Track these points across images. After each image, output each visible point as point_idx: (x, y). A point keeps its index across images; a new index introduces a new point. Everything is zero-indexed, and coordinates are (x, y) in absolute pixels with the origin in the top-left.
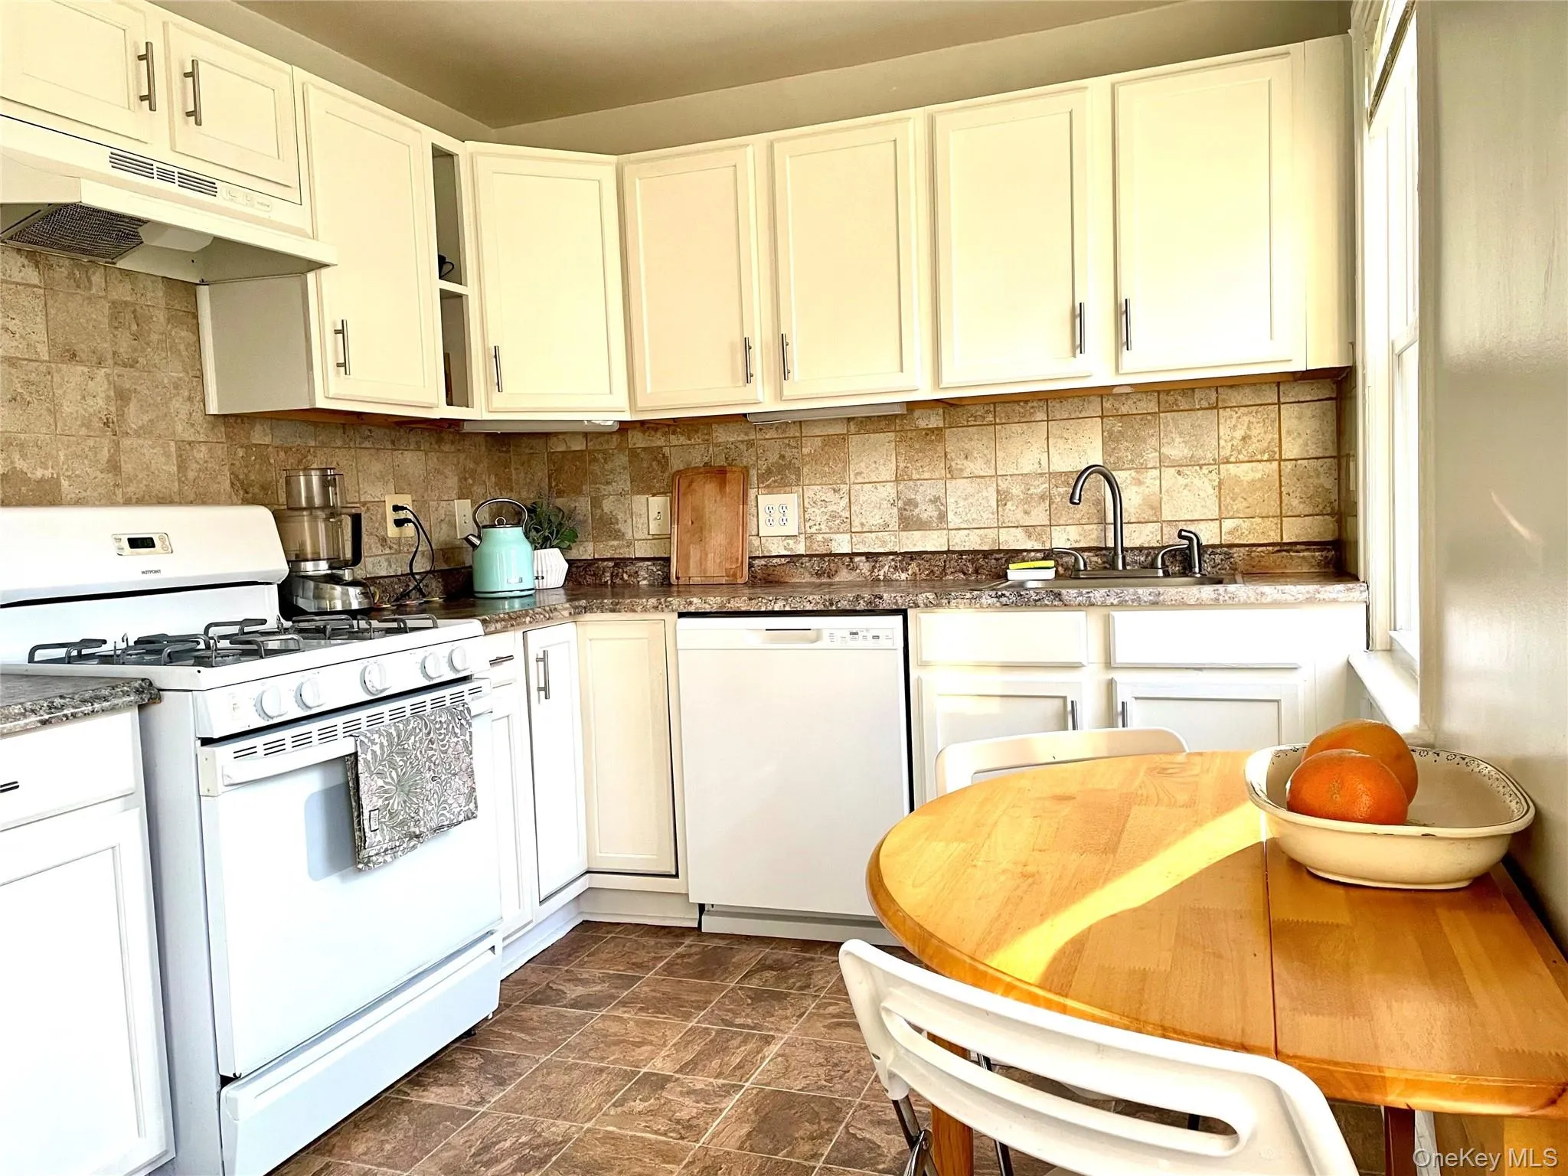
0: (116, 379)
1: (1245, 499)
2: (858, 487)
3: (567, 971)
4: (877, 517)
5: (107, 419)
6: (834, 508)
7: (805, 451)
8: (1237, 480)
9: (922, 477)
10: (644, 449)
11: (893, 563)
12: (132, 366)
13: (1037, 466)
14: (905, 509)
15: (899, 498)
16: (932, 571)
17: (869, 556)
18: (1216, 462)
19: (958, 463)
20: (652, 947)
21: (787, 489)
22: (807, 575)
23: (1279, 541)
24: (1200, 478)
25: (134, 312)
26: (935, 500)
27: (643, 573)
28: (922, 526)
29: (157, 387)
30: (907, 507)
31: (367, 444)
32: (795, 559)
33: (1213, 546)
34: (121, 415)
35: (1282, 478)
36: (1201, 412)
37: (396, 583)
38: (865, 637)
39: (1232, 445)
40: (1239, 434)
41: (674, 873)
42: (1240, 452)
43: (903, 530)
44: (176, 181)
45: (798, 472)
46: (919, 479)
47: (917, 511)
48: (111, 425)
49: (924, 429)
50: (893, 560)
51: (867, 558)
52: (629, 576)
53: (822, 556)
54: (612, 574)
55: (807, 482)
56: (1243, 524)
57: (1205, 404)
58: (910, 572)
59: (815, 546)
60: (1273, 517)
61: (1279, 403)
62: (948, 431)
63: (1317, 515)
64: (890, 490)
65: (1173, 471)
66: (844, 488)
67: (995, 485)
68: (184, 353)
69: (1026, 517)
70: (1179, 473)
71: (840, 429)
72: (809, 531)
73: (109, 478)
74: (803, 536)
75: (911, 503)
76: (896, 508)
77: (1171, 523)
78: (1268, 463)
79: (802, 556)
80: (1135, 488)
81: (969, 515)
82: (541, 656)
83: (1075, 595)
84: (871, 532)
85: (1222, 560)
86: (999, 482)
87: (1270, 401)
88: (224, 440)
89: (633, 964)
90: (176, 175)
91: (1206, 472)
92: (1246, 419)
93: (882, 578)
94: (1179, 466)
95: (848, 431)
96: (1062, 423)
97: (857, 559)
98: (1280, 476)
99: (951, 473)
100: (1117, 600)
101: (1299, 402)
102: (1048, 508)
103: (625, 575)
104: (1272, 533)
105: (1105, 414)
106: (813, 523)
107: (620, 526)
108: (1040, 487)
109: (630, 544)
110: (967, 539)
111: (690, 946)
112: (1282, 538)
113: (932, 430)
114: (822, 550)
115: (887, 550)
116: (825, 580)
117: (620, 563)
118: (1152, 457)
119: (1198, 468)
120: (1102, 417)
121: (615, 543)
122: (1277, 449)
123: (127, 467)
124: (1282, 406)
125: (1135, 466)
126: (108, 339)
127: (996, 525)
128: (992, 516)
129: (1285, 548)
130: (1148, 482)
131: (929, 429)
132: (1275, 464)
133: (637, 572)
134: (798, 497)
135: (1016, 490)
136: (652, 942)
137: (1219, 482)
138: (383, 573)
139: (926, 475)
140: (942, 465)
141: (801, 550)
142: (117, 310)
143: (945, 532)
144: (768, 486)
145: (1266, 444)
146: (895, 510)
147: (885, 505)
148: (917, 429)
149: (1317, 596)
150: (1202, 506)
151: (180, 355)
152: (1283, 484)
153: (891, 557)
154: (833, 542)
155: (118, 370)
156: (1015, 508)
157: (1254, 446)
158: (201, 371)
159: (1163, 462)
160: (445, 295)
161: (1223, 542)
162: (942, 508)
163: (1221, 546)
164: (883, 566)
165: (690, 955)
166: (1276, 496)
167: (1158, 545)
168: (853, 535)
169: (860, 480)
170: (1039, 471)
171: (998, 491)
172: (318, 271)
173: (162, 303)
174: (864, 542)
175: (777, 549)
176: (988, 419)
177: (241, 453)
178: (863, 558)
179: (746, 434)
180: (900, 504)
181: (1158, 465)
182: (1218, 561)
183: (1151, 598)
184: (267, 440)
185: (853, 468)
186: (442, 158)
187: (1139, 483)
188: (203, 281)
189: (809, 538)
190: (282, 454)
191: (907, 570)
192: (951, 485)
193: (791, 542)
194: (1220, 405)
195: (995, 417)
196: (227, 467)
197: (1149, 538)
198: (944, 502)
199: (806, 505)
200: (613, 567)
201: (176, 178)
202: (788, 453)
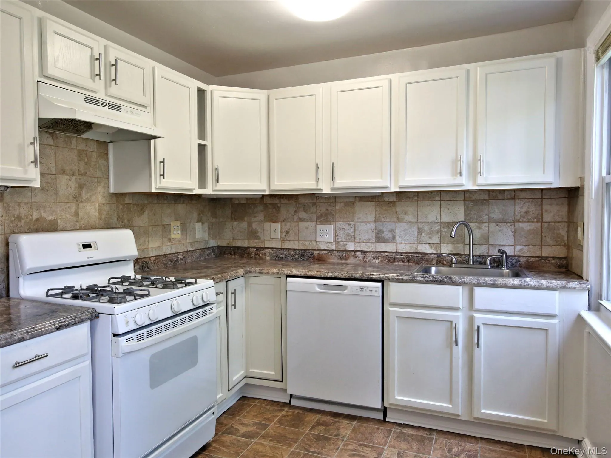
0: (79, 180)
1: (526, 237)
2: (358, 223)
3: (238, 419)
4: (367, 236)
5: (75, 196)
6: (348, 232)
7: (337, 208)
8: (523, 229)
9: (386, 221)
10: (271, 204)
11: (373, 256)
12: (85, 175)
13: (435, 219)
14: (378, 234)
15: (376, 229)
16: (389, 260)
17: (362, 252)
18: (513, 221)
19: (402, 216)
20: (271, 410)
21: (329, 223)
22: (336, 259)
23: (540, 255)
24: (506, 228)
25: (86, 154)
26: (391, 231)
27: (268, 254)
28: (385, 241)
29: (93, 183)
30: (379, 233)
31: (166, 202)
32: (331, 252)
33: (511, 256)
34: (80, 194)
35: (543, 230)
36: (507, 200)
37: (174, 257)
38: (366, 290)
39: (521, 215)
40: (524, 210)
41: (281, 380)
42: (524, 218)
43: (377, 242)
44: (107, 107)
45: (333, 216)
46: (384, 222)
47: (383, 235)
48: (76, 198)
49: (387, 201)
50: (373, 254)
51: (362, 253)
52: (262, 255)
53: (342, 251)
54: (255, 253)
55: (337, 220)
56: (525, 248)
57: (509, 197)
58: (380, 260)
59: (339, 247)
60: (538, 246)
61: (542, 198)
62: (397, 202)
63: (558, 246)
64: (372, 226)
65: (494, 224)
66: (353, 223)
67: (417, 226)
68: (103, 169)
69: (430, 240)
70: (497, 225)
71: (352, 200)
72: (337, 240)
73: (75, 219)
74: (334, 242)
75: (381, 231)
76: (374, 233)
77: (493, 246)
78: (537, 223)
79: (333, 250)
80: (477, 230)
81: (406, 238)
82: (233, 291)
83: (458, 279)
84: (363, 242)
85: (515, 262)
86: (419, 224)
87: (538, 197)
88: (115, 203)
89: (265, 418)
90: (107, 104)
91: (509, 225)
92: (527, 204)
93: (368, 261)
94: (498, 222)
95: (355, 201)
96: (447, 202)
97: (357, 253)
98: (542, 229)
99: (399, 220)
100: (476, 282)
101: (551, 198)
102: (439, 236)
103: (260, 254)
104: (538, 252)
105: (465, 199)
106: (339, 237)
107: (259, 234)
108: (437, 228)
109: (263, 241)
110: (404, 247)
111: (287, 412)
112: (542, 255)
113: (391, 202)
114: (342, 249)
115: (370, 250)
116: (343, 261)
117: (259, 249)
118: (485, 218)
119: (505, 223)
120: (464, 200)
121: (257, 241)
122: (540, 217)
123: (81, 214)
124: (543, 200)
125: (478, 221)
126: (77, 165)
127: (417, 242)
128: (415, 239)
129: (544, 259)
130: (483, 228)
131: (389, 201)
132: (539, 224)
133: (265, 253)
134: (333, 226)
135: (426, 228)
136: (271, 408)
137: (515, 230)
138: (169, 253)
139: (388, 220)
140: (395, 216)
141: (333, 248)
142: (80, 153)
143: (395, 244)
144: (320, 222)
145: (536, 215)
146: (374, 234)
147: (370, 232)
148: (385, 201)
149: (567, 286)
150: (507, 239)
151: (101, 170)
152: (543, 232)
153: (372, 253)
154: (347, 245)
155: (80, 177)
156: (425, 236)
157: (530, 216)
158: (108, 176)
159: (490, 220)
160: (200, 145)
161: (516, 255)
162: (394, 234)
163: (515, 256)
164: (368, 257)
165: (288, 416)
166: (540, 237)
167: (487, 254)
168: (356, 243)
169: (360, 220)
170: (436, 221)
171: (418, 229)
172: (155, 140)
173: (96, 150)
174: (360, 246)
175: (323, 247)
176: (415, 199)
177: (121, 207)
178: (360, 253)
179: (312, 200)
180: (376, 231)
181: (488, 221)
182: (514, 263)
183: (491, 282)
184: (130, 202)
185: (357, 215)
186: (201, 93)
187: (480, 228)
188: (111, 141)
189: (337, 243)
190: (135, 207)
191: (379, 259)
192: (398, 225)
193: (329, 244)
194: (516, 198)
195: (418, 197)
196: (116, 213)
197: (483, 251)
198: (395, 231)
199: (336, 229)
200: (256, 251)
201: (107, 105)
202: (330, 209)
